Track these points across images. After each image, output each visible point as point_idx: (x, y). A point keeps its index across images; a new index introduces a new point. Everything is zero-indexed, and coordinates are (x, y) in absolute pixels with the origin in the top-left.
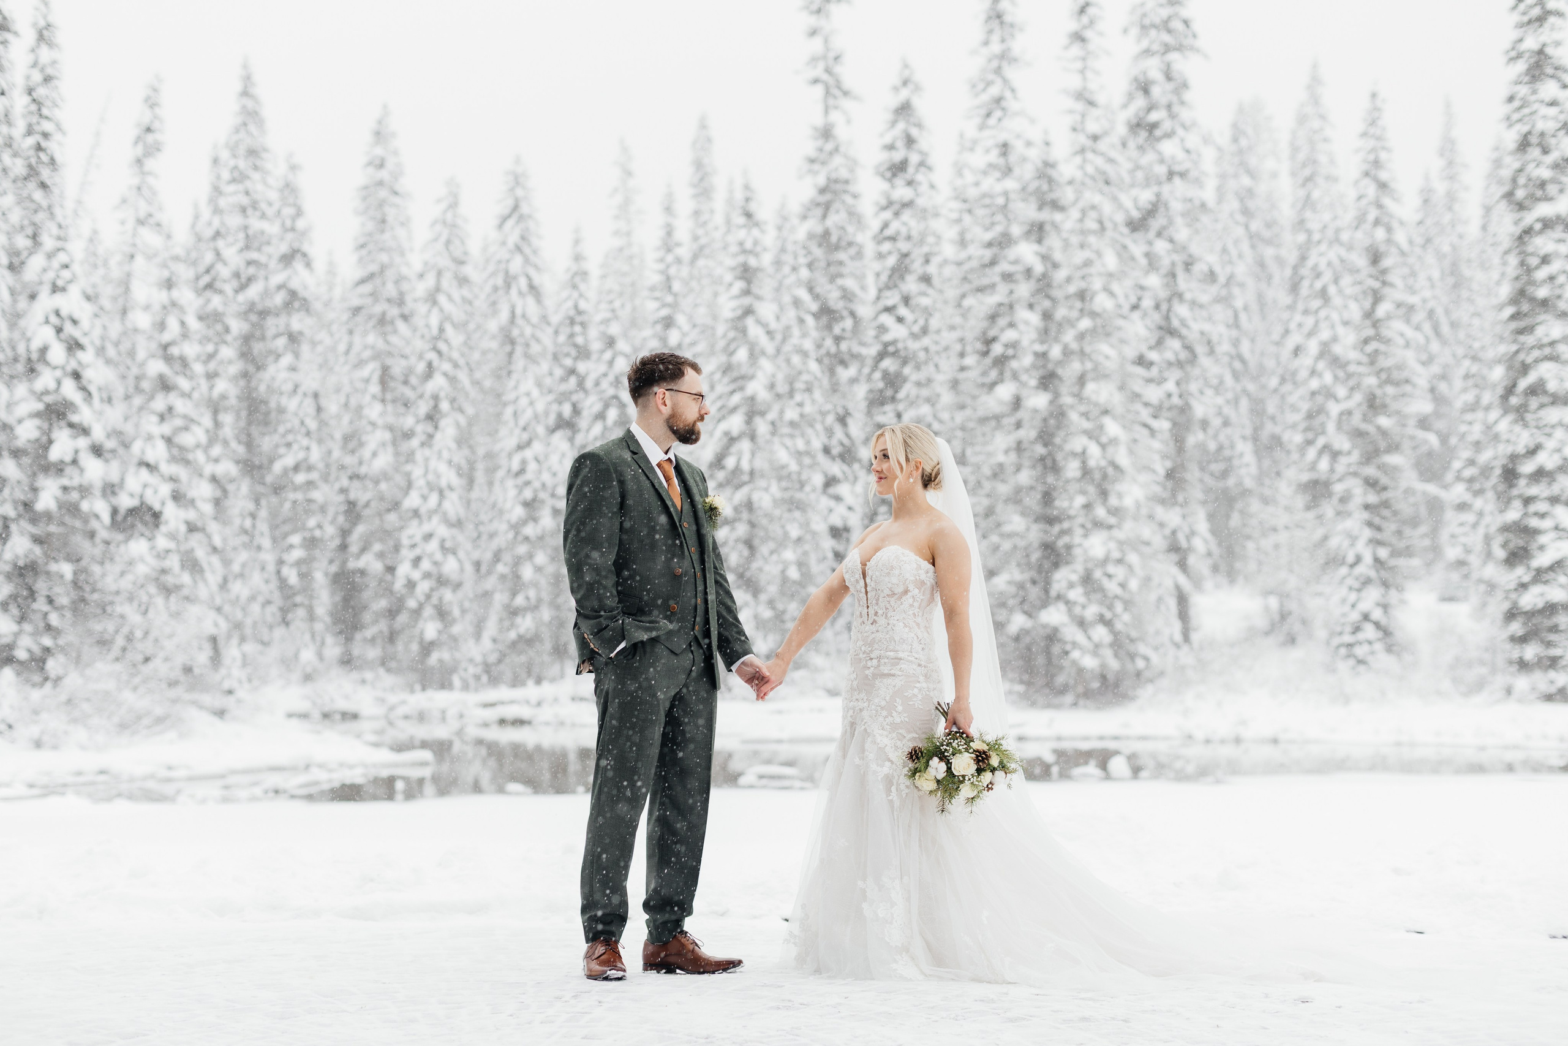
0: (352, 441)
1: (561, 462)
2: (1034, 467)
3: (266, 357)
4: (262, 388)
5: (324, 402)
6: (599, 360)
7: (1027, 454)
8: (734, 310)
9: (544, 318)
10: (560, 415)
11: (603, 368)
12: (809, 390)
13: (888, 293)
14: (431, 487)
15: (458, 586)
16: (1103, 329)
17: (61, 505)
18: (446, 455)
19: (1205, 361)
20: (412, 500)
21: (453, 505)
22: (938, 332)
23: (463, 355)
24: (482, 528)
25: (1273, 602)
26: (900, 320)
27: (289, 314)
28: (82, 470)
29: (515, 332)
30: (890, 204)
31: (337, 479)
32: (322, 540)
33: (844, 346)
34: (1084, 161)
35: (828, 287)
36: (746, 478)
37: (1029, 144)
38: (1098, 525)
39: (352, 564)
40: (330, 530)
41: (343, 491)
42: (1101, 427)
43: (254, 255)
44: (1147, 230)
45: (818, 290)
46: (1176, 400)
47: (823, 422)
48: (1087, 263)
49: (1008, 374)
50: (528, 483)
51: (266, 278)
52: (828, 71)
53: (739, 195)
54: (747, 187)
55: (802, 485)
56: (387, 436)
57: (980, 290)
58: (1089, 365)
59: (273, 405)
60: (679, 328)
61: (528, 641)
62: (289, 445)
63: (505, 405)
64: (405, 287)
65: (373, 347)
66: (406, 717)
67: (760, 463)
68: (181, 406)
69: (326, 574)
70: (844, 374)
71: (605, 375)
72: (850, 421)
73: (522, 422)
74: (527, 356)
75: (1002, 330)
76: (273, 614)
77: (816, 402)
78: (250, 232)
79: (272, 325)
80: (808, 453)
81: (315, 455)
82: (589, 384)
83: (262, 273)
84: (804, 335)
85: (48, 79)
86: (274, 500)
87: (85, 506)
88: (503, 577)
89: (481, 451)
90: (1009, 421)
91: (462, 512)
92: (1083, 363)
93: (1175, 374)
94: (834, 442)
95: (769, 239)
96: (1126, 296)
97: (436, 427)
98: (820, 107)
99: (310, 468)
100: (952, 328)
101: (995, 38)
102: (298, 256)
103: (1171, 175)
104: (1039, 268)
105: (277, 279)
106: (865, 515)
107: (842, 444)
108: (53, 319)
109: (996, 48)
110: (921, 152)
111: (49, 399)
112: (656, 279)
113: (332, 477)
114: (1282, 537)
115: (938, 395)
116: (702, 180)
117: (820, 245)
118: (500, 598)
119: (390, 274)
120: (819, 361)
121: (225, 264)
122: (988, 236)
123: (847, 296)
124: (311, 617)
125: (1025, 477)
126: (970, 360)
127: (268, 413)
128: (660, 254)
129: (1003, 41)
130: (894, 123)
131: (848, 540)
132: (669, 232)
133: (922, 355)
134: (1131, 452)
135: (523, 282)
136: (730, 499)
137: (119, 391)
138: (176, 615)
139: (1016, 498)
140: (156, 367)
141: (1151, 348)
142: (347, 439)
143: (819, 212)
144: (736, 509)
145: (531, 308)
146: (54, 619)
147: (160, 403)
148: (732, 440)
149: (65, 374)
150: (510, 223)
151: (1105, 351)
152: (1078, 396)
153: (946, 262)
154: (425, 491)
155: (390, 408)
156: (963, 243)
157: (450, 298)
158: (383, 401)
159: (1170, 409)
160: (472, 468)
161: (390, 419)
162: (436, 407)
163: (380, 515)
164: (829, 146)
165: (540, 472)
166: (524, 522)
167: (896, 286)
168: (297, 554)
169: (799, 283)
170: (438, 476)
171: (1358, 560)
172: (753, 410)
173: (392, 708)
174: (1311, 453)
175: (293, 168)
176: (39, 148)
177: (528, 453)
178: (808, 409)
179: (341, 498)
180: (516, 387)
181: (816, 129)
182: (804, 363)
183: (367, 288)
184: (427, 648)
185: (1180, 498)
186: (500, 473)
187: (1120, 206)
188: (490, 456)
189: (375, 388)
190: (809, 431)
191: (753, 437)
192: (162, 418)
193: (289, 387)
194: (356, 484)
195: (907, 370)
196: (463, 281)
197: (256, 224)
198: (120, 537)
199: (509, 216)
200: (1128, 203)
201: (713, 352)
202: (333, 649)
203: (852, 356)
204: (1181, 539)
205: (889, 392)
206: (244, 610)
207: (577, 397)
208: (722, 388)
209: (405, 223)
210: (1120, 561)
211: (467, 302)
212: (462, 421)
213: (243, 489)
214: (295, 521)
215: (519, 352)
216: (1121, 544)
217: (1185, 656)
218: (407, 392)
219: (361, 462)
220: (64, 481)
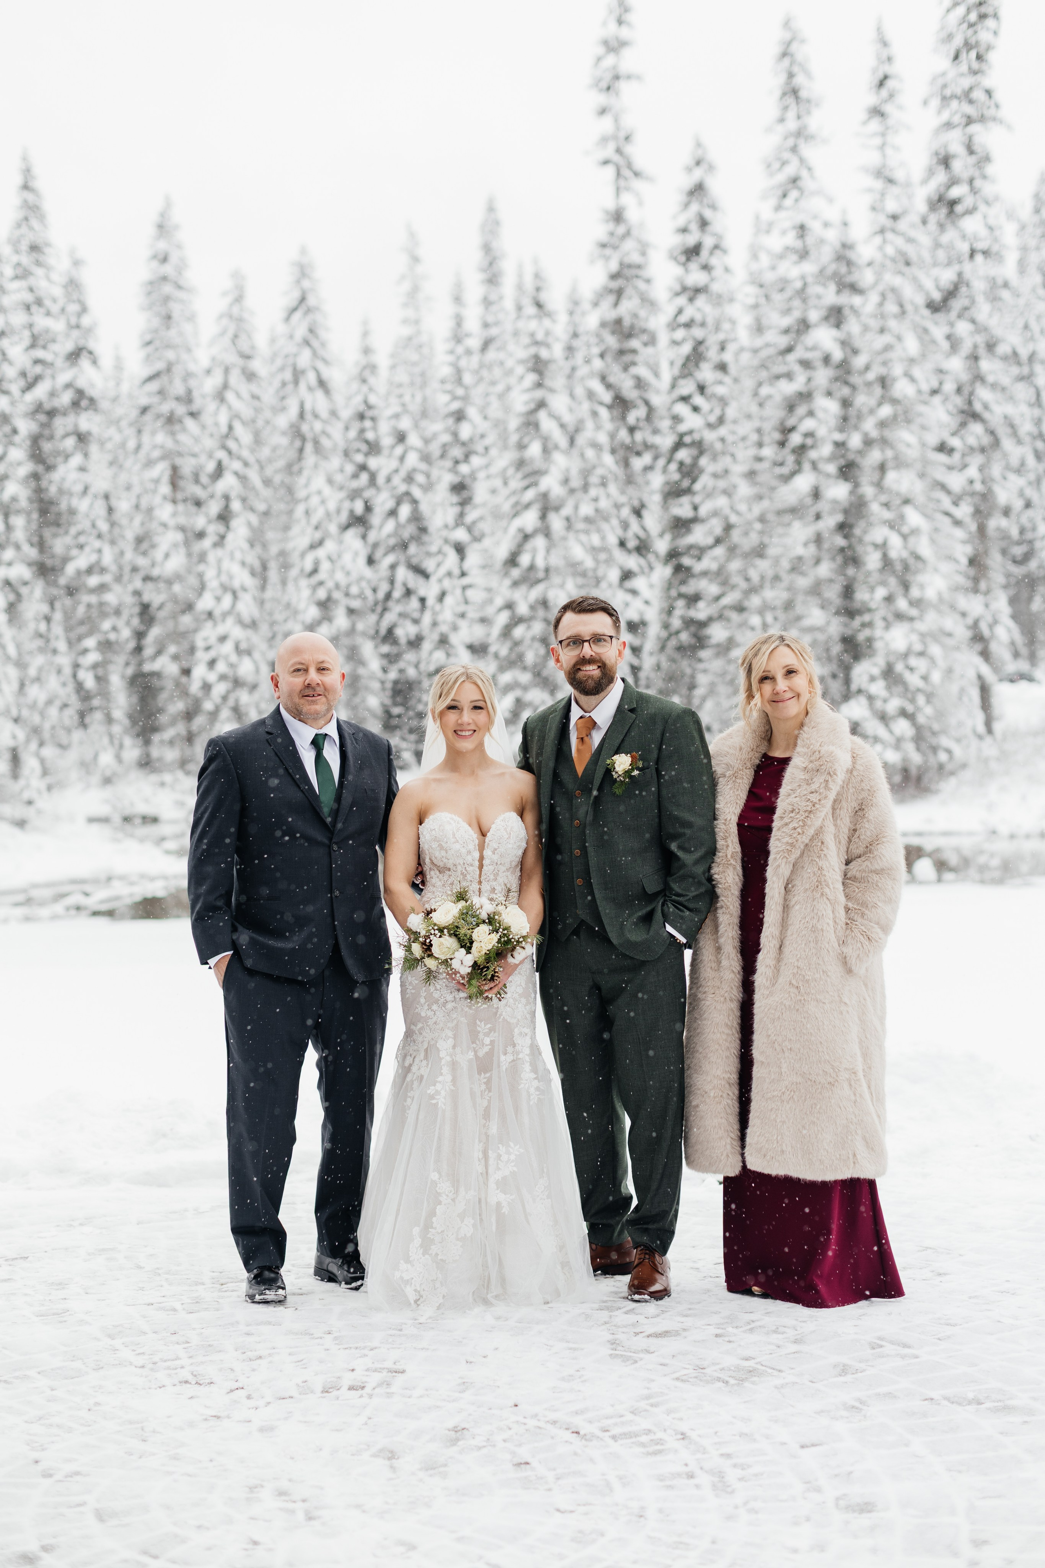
0: (142, 541)
1: (354, 560)
2: (833, 559)
3: (55, 457)
4: (53, 490)
5: (114, 502)
6: (390, 456)
7: (826, 546)
8: (526, 403)
9: (334, 413)
10: (352, 512)
11: (394, 464)
12: (604, 484)
13: (682, 382)
14: (225, 588)
15: (254, 687)
16: (904, 416)
18: (238, 555)
19: (1007, 444)
20: (205, 603)
21: (247, 607)
22: (735, 422)
23: (252, 451)
24: (276, 628)
26: (696, 409)
27: (77, 414)
29: (305, 428)
30: (684, 289)
31: (130, 581)
32: (117, 642)
33: (639, 436)
34: (884, 241)
35: (623, 376)
36: (541, 575)
37: (826, 225)
38: (900, 616)
39: (147, 667)
40: (126, 633)
41: (137, 593)
42: (902, 517)
43: (40, 354)
44: (949, 311)
45: (612, 379)
46: (978, 487)
47: (618, 517)
48: (888, 348)
49: (807, 466)
50: (321, 583)
51: (53, 377)
52: (619, 151)
53: (529, 283)
54: (537, 276)
55: (598, 581)
56: (179, 537)
57: (778, 377)
58: (889, 454)
59: (63, 506)
60: (470, 421)
62: (81, 547)
63: (297, 502)
64: (193, 383)
65: (162, 447)
67: (555, 560)
69: (123, 677)
70: (639, 463)
71: (396, 471)
72: (645, 513)
73: (314, 520)
74: (319, 449)
75: (801, 419)
76: (71, 717)
77: (611, 496)
78: (36, 330)
79: (61, 424)
80: (604, 549)
81: (108, 558)
82: (381, 480)
83: (49, 372)
84: (598, 428)
86: (68, 601)
89: (274, 550)
90: (811, 511)
91: (256, 612)
92: (883, 451)
93: (976, 460)
94: (630, 534)
95: (560, 328)
96: (928, 381)
97: (228, 527)
98: (610, 190)
99: (103, 570)
100: (749, 417)
101: (791, 114)
102: (84, 353)
103: (972, 253)
104: (838, 355)
105: (64, 377)
106: (662, 611)
107: (638, 537)
109: (792, 124)
110: (715, 235)
112: (446, 371)
113: (126, 577)
115: (735, 487)
116: (491, 264)
117: (613, 333)
119: (178, 370)
120: (613, 451)
121: (11, 363)
122: (787, 321)
123: (640, 384)
124: (109, 720)
125: (825, 570)
126: (768, 452)
127: (59, 514)
128: (450, 345)
129: (799, 117)
130: (687, 205)
131: (643, 635)
132: (459, 321)
133: (718, 446)
134: (933, 541)
135: (312, 377)
136: (526, 598)
139: (815, 590)
141: (954, 434)
142: (139, 540)
143: (611, 299)
144: (532, 608)
145: (319, 402)
148: (526, 537)
150: (297, 315)
151: (906, 437)
152: (879, 485)
153: (742, 349)
154: (219, 592)
155: (181, 507)
156: (759, 328)
157: (238, 395)
158: (174, 502)
159: (973, 494)
160: (265, 567)
161: (182, 520)
162: (227, 507)
163: (174, 616)
164: (621, 230)
165: (332, 572)
166: (316, 623)
167: (690, 374)
168: (93, 657)
169: (592, 374)
170: (231, 577)
172: (547, 506)
175: (77, 263)
177: (321, 553)
178: (604, 504)
179: (135, 600)
180: (307, 485)
181: (607, 212)
182: (599, 457)
183: (154, 386)
185: (983, 585)
186: (294, 572)
187: (920, 287)
188: (283, 554)
189: (165, 489)
190: (605, 526)
191: (547, 533)
193: (78, 488)
194: (150, 585)
195: (703, 461)
196: (250, 376)
197: (41, 322)
199: (295, 309)
200: (929, 285)
201: (505, 447)
202: (132, 751)
203: (647, 446)
204: (984, 628)
205: (686, 483)
206: (42, 714)
207: (369, 493)
208: (516, 483)
209: (191, 318)
210: (922, 654)
211: (255, 397)
212: (254, 519)
213: (37, 592)
214: (90, 624)
215: (309, 447)
216: (923, 636)
217: (989, 748)
218: (197, 491)
219: (153, 563)
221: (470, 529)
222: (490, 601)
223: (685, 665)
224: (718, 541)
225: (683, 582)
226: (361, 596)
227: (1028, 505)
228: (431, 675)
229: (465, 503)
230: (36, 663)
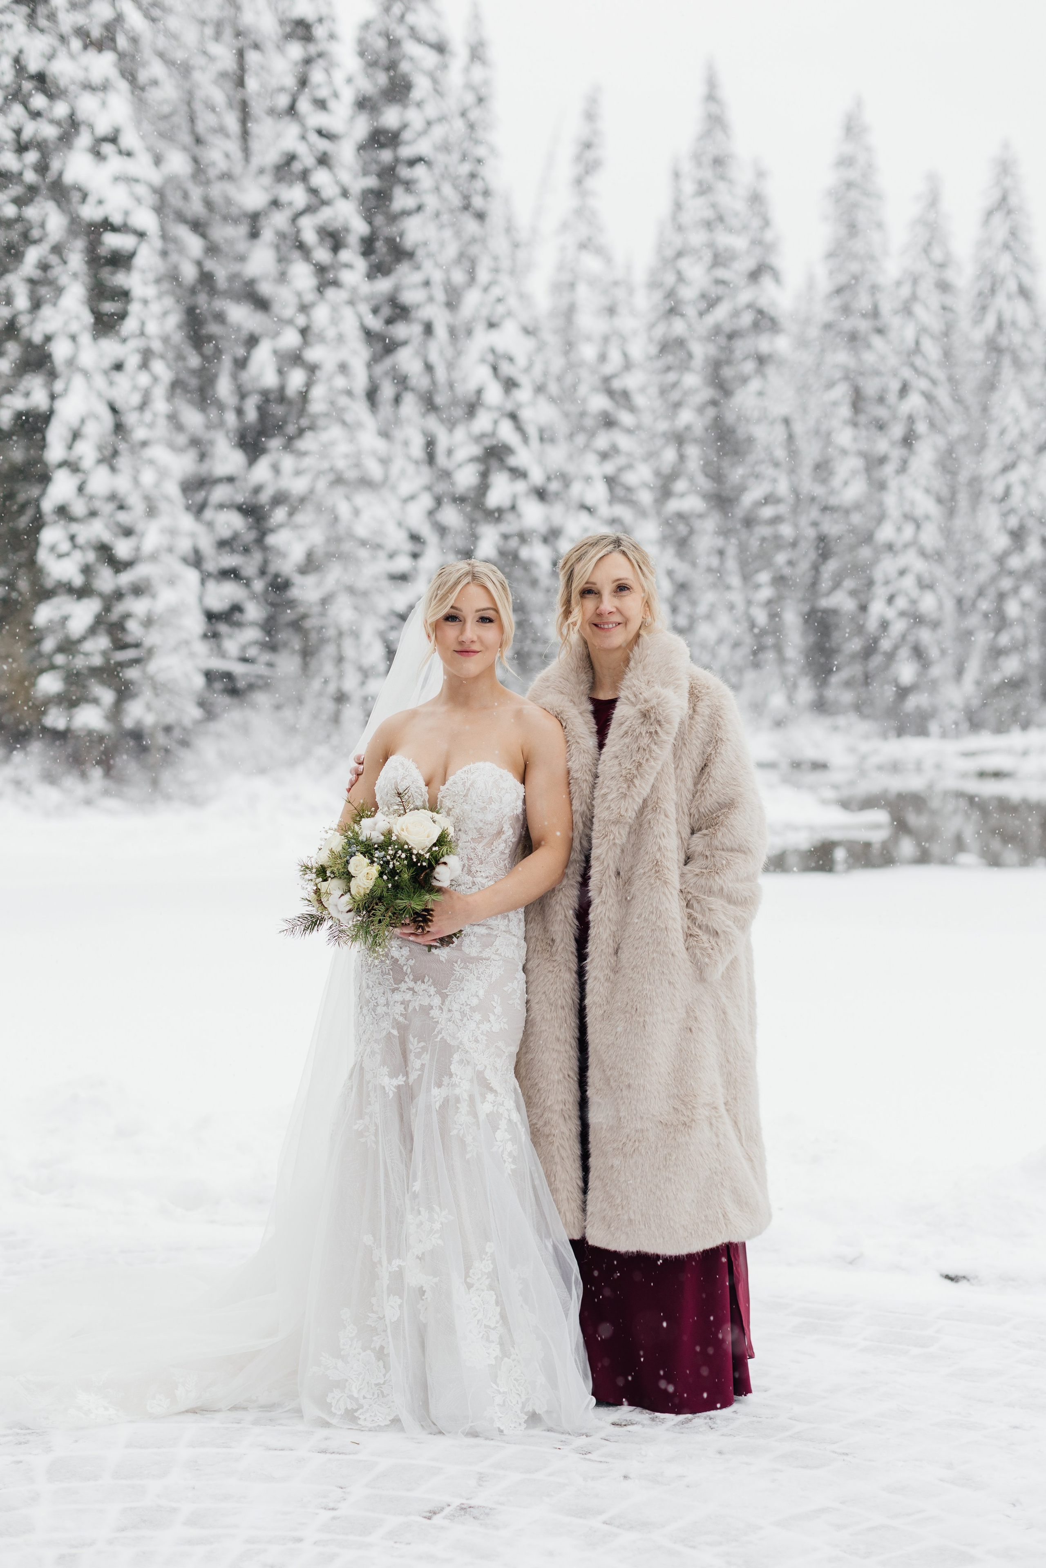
0: (823, 469)
3: (734, 382)
4: (731, 417)
5: (799, 428)
9: (1035, 323)
14: (908, 517)
17: (502, 553)
18: (922, 480)
20: (885, 533)
23: (943, 368)
24: (964, 561)
27: (758, 335)
28: (519, 516)
29: (1003, 341)
31: (808, 512)
32: (793, 577)
39: (824, 603)
40: (804, 566)
41: (815, 524)
43: (721, 273)
50: (1012, 511)
51: (734, 298)
56: (860, 463)
59: (742, 432)
61: (1016, 684)
62: (757, 476)
63: (991, 420)
64: (880, 297)
65: (844, 366)
66: (880, 768)
68: (624, 442)
69: (798, 613)
73: (1008, 441)
74: (1019, 365)
76: (744, 656)
78: (718, 248)
79: (741, 347)
81: (783, 488)
83: (729, 292)
85: (480, 100)
86: (744, 534)
87: (525, 553)
88: (986, 616)
89: (966, 475)
91: (940, 543)
97: (912, 451)
99: (778, 501)
102: (767, 271)
105: (745, 296)
108: (490, 358)
111: (487, 442)
113: (803, 508)
118: (982, 638)
119: (864, 283)
121: (689, 285)
124: (782, 660)
135: (1012, 285)
137: (562, 428)
140: (599, 403)
142: (818, 468)
145: (1020, 311)
147: (602, 441)
149: (503, 415)
150: (998, 217)
154: (901, 522)
155: (863, 431)
157: (927, 307)
158: (855, 425)
160: (954, 493)
161: (864, 446)
162: (911, 429)
163: (853, 549)
165: (1026, 497)
166: (1008, 553)
168: (766, 593)
170: (912, 503)
173: (864, 758)
175: (760, 175)
176: (473, 176)
177: (1013, 477)
179: (811, 533)
180: (1002, 402)
183: (839, 301)
184: (903, 692)
186: (985, 499)
188: (974, 480)
189: (845, 411)
193: (756, 414)
194: (828, 516)
196: (944, 287)
197: (724, 240)
199: (995, 211)
202: (805, 693)
206: (714, 655)
209: (880, 225)
211: (944, 308)
212: (941, 441)
213: (709, 525)
214: (764, 559)
215: (1006, 361)
218: (881, 412)
219: (832, 492)
220: (504, 528)
230: (707, 598)
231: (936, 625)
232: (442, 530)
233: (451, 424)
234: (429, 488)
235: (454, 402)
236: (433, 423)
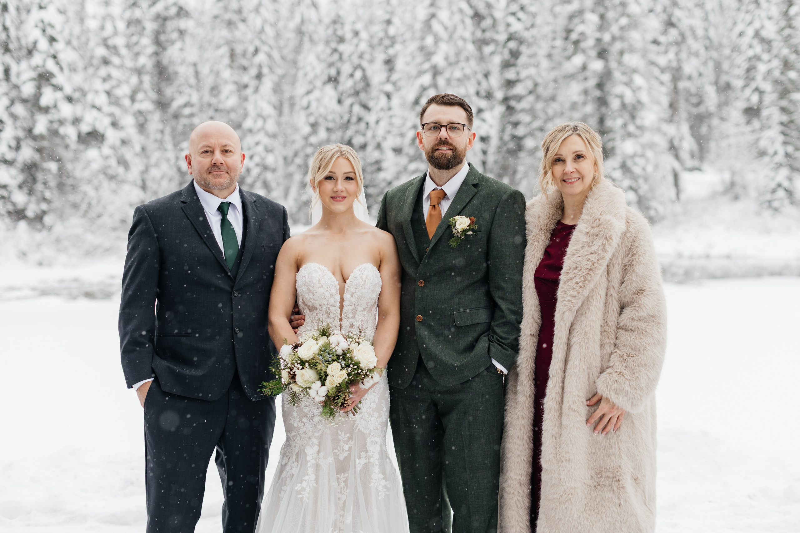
0: (215, 90)
1: (330, 101)
2: (594, 103)
3: (167, 43)
4: (165, 61)
5: (200, 68)
6: (350, 44)
7: (590, 95)
8: (425, 15)
9: (320, 20)
10: (329, 75)
11: (352, 48)
12: (467, 60)
13: (511, 5)
14: (260, 116)
16: (634, 24)
17: (49, 130)
18: (266, 98)
19: (690, 41)
20: (248, 124)
22: (540, 26)
23: (275, 41)
24: (287, 138)
25: (727, 176)
26: (519, 19)
27: (179, 20)
28: (59, 111)
29: (304, 29)
31: (207, 112)
33: (487, 35)
38: (630, 135)
42: (632, 80)
46: (674, 64)
47: (475, 79)
49: (579, 51)
50: (311, 114)
56: (234, 87)
58: (625, 45)
59: (171, 69)
60: (395, 25)
62: (180, 93)
63: (298, 69)
65: (225, 38)
68: (115, 73)
70: (488, 50)
71: (354, 52)
72: (490, 76)
73: (308, 79)
74: (311, 40)
75: (577, 25)
77: (471, 67)
79: (170, 25)
81: (195, 98)
82: (345, 56)
84: (465, 28)
86: (173, 122)
87: (62, 131)
88: (299, 166)
89: (287, 95)
90: (581, 76)
91: (275, 129)
92: (622, 43)
93: (673, 49)
94: (482, 89)
96: (647, 4)
97: (261, 82)
99: (192, 106)
100: (548, 24)
106: (499, 131)
107: (486, 90)
108: (40, 25)
111: (40, 70)
113: (205, 110)
114: (732, 140)
115: (540, 62)
118: (297, 177)
120: (474, 42)
123: (489, 6)
125: (589, 108)
126: (559, 43)
127: (168, 74)
131: (489, 144)
133: (530, 40)
134: (649, 94)
137: (80, 65)
138: (114, 192)
140: (101, 51)
141: (661, 34)
142: (212, 89)
145: (312, 14)
146: (48, 194)
147: (103, 72)
148: (423, 89)
149: (48, 56)
151: (635, 36)
152: (620, 63)
154: (256, 118)
155: (235, 71)
157: (267, 10)
158: (231, 67)
159: (673, 69)
160: (281, 104)
161: (235, 78)
162: (260, 71)
165: (318, 107)
166: (309, 135)
170: (261, 109)
171: (776, 153)
172: (436, 72)
174: (748, 92)
177: (312, 97)
178: (468, 71)
180: (304, 60)
182: (465, 45)
183: (220, 4)
185: (675, 119)
186: (297, 108)
188: (291, 98)
189: (227, 61)
190: (467, 84)
191: (435, 87)
192: (105, 80)
193: (179, 60)
194: (218, 114)
195: (523, 49)
198: (82, 147)
201: (413, 39)
203: (493, 41)
204: (676, 143)
205: (512, 61)
206: (159, 185)
207: (339, 64)
208: (419, 59)
210: (643, 156)
211: (277, 11)
212: (275, 78)
213: (156, 117)
214: (184, 135)
215: (306, 39)
216: (644, 146)
217: (678, 208)
218: (244, 62)
219: (219, 102)
220: (50, 117)
221: (394, 84)
222: (403, 125)
223: (511, 161)
224: (530, 92)
225: (511, 114)
226: (334, 121)
227: (700, 75)
228: (372, 164)
229: (391, 70)
230: (155, 156)
231: (274, 170)
232: (14, 117)
233: (18, 61)
234: (6, 94)
235: (20, 48)
236: (8, 59)
